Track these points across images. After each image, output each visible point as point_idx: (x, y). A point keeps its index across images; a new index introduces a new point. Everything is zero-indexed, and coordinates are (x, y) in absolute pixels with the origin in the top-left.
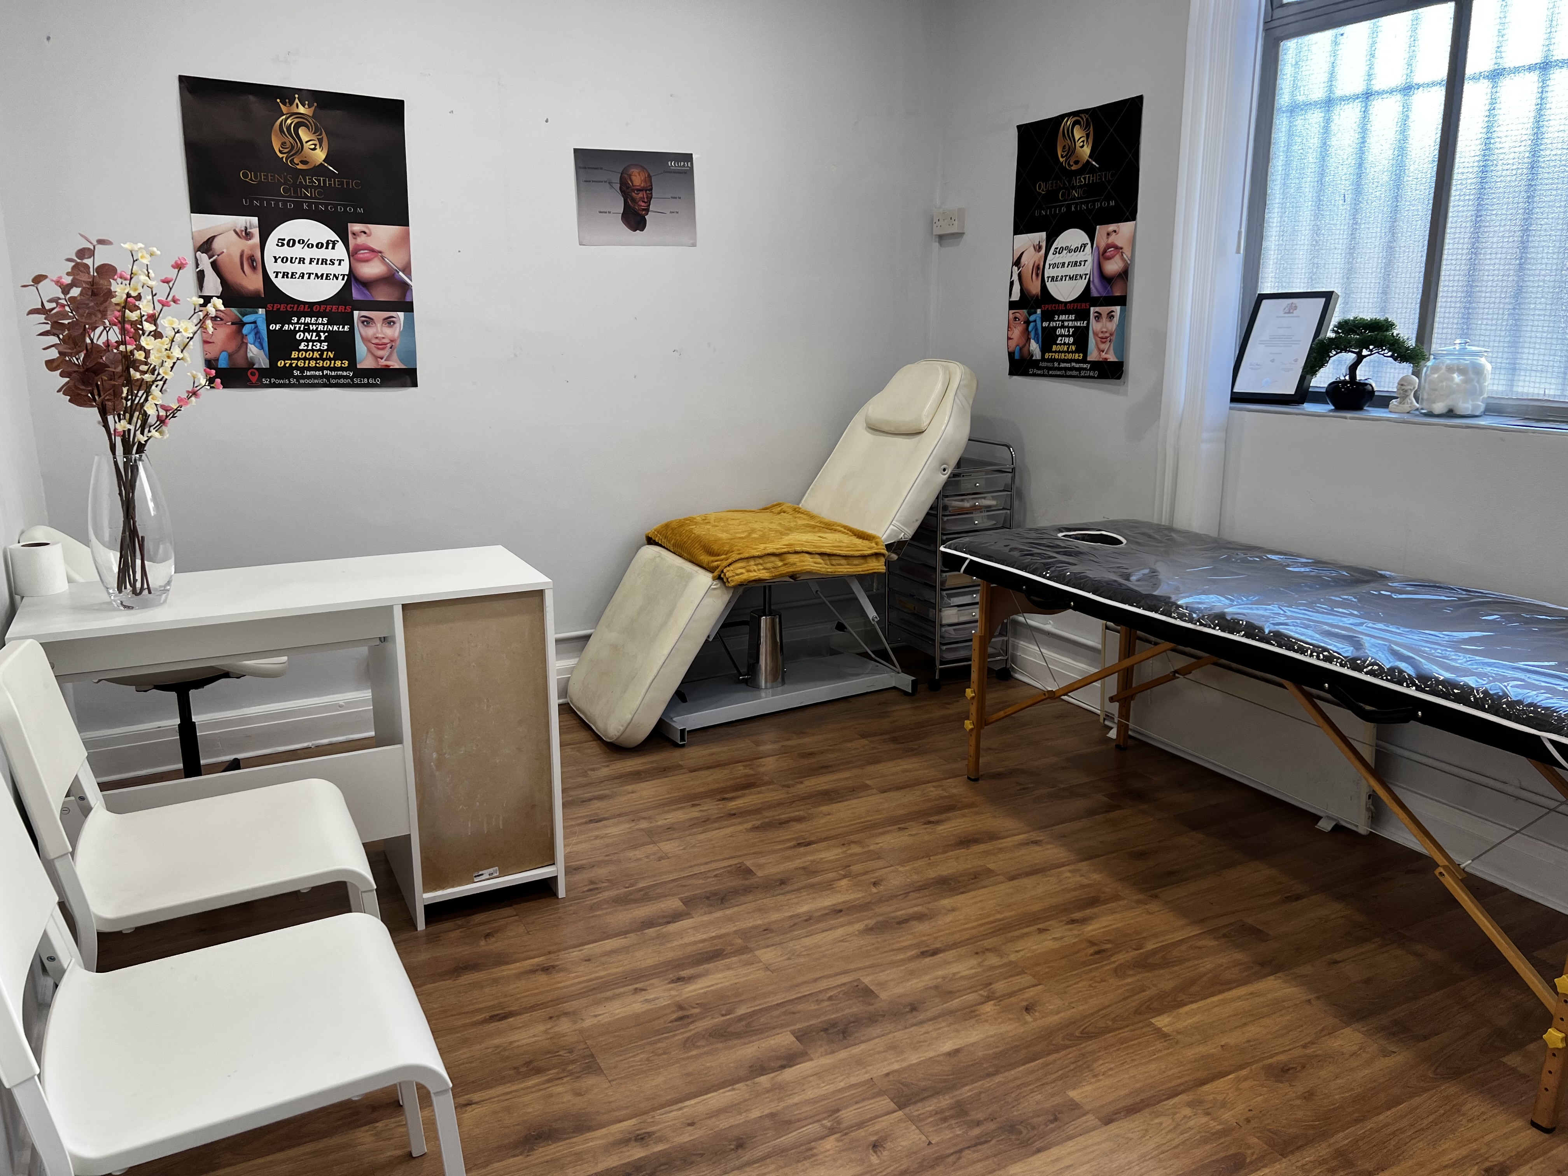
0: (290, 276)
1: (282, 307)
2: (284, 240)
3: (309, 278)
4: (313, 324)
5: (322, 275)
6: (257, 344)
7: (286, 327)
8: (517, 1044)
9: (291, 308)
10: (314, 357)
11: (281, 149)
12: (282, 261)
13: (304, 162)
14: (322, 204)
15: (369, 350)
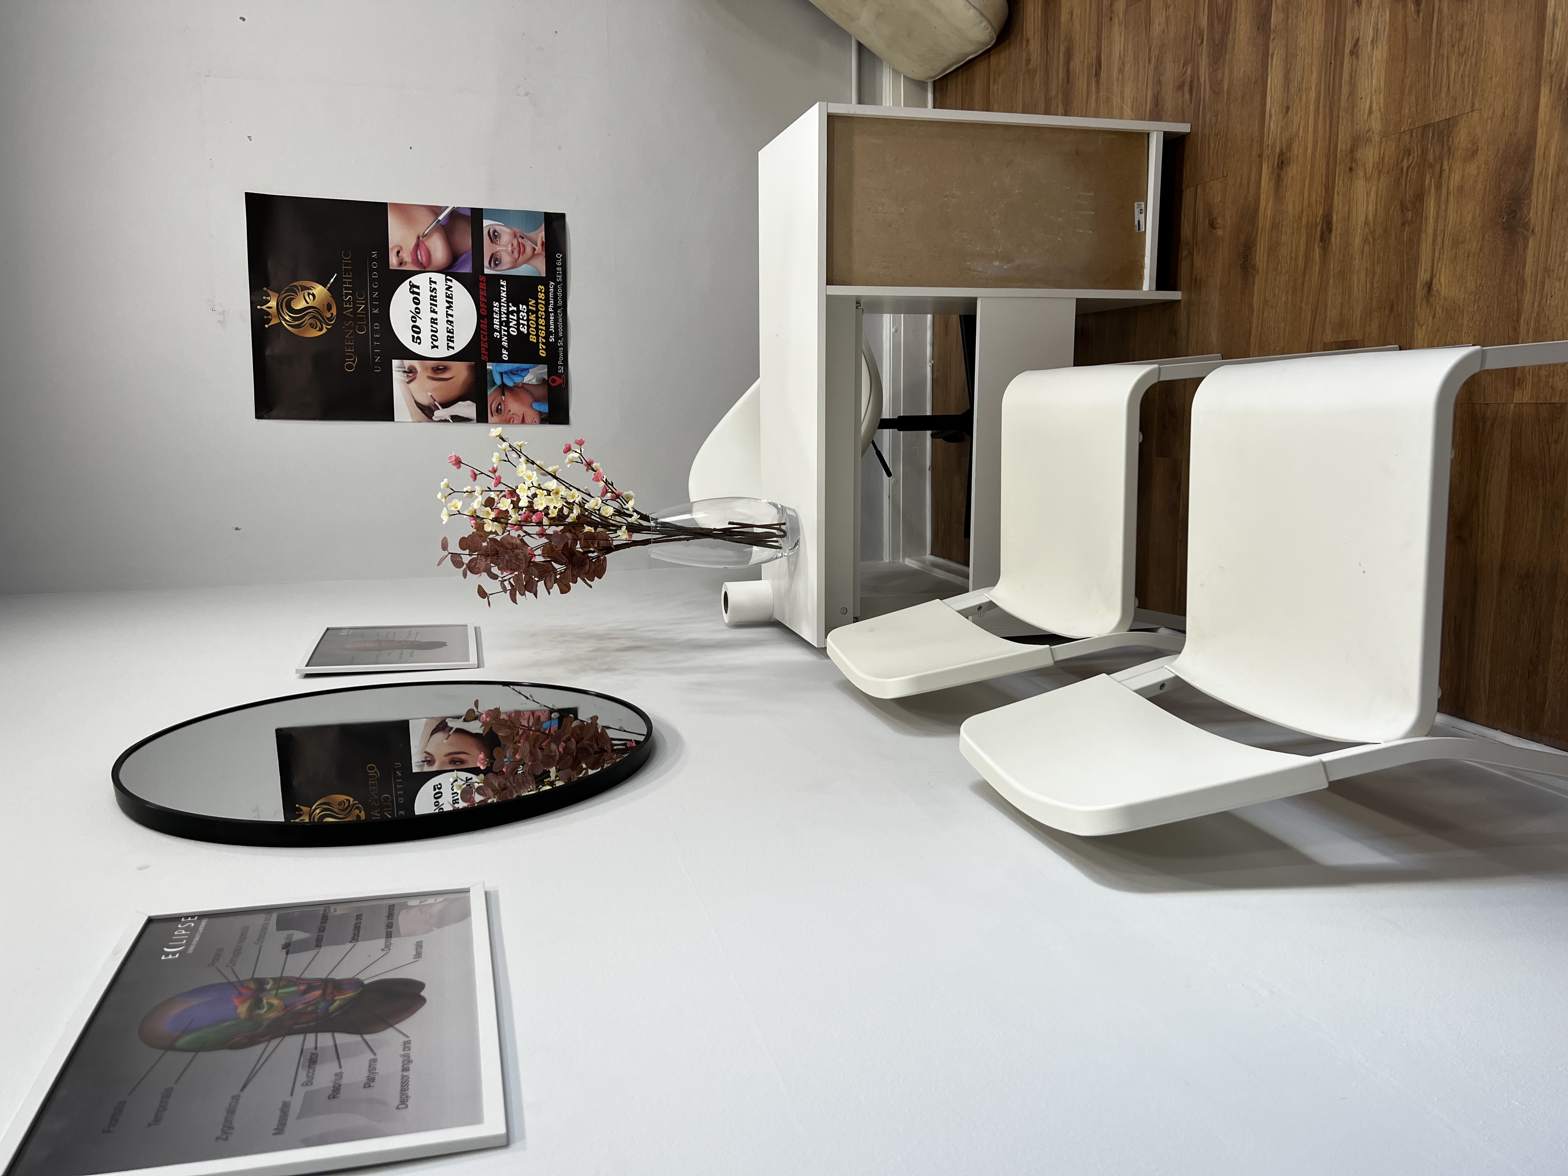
0: (451, 335)
1: (484, 345)
2: (413, 336)
3: (452, 316)
4: (500, 318)
5: (447, 301)
6: (523, 374)
7: (505, 344)
8: (1371, 217)
9: (484, 337)
10: (535, 319)
11: (318, 329)
12: (436, 341)
13: (329, 308)
14: (371, 295)
15: (527, 261)
